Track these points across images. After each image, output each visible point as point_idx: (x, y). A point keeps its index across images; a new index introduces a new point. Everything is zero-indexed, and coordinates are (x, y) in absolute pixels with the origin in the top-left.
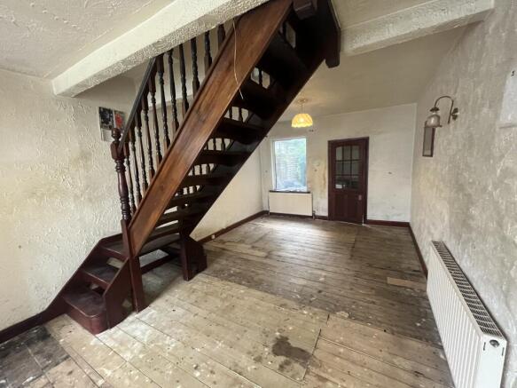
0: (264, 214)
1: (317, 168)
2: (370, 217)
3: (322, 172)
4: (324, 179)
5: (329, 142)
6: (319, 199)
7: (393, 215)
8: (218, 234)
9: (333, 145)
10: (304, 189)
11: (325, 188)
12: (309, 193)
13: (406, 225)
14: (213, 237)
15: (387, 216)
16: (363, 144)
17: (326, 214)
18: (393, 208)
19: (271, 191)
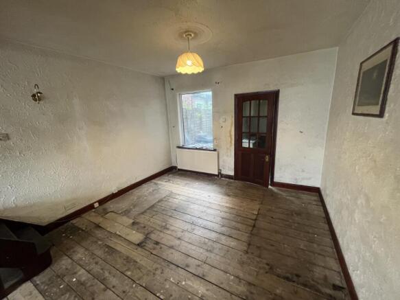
0: (171, 171)
1: (223, 124)
2: (277, 178)
3: (229, 129)
4: (231, 136)
5: (236, 95)
6: (225, 158)
7: (303, 179)
8: (102, 202)
9: (241, 100)
10: (211, 146)
11: (231, 146)
12: (215, 150)
13: (316, 191)
14: (96, 205)
15: (296, 179)
16: (272, 99)
17: (232, 173)
18: (303, 171)
19: (179, 147)
